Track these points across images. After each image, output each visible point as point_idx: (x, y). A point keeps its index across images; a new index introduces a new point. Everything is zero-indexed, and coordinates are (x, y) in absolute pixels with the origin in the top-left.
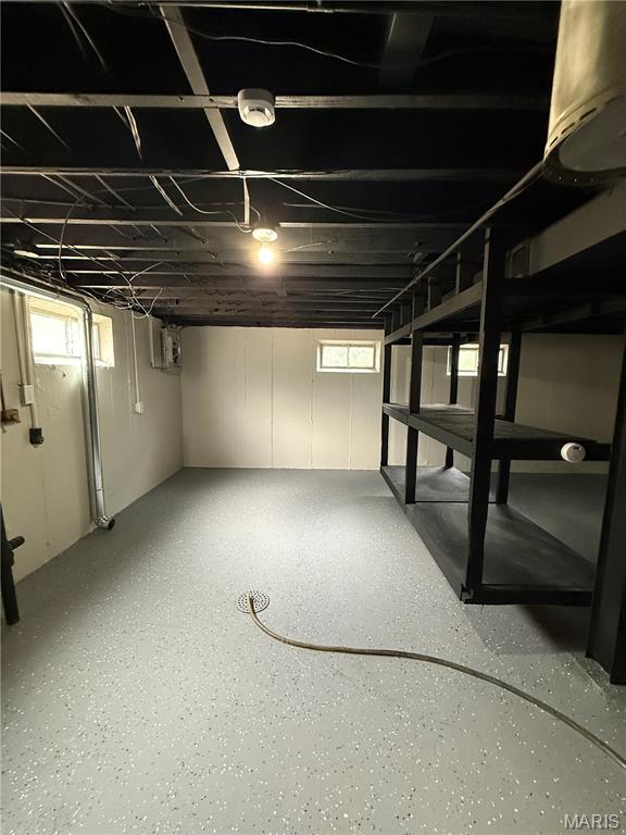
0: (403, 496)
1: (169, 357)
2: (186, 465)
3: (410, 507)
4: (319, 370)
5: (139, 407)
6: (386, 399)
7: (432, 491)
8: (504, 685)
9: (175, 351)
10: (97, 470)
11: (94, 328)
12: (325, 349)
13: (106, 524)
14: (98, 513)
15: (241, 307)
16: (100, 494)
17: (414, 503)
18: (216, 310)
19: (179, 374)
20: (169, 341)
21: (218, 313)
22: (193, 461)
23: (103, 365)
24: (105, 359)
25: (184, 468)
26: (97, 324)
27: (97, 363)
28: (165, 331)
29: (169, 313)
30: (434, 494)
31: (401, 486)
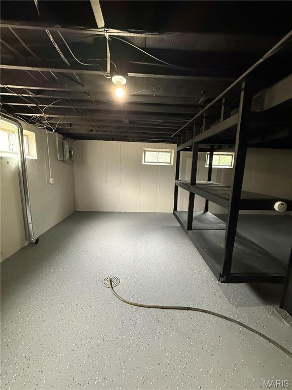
0: (186, 226)
1: (67, 155)
2: (77, 210)
3: (190, 232)
4: (143, 163)
5: (51, 181)
6: (177, 178)
7: (199, 224)
8: (241, 324)
9: (70, 152)
10: (29, 213)
11: (25, 138)
12: (147, 153)
13: (34, 241)
14: (30, 236)
15: (104, 129)
16: (31, 226)
17: (191, 230)
18: (92, 131)
19: (72, 164)
20: (67, 147)
21: (92, 133)
22: (81, 208)
23: (31, 158)
24: (32, 155)
25: (76, 211)
26: (26, 136)
27: (27, 157)
28: (65, 142)
29: (66, 132)
30: (201, 225)
31: (185, 221)
